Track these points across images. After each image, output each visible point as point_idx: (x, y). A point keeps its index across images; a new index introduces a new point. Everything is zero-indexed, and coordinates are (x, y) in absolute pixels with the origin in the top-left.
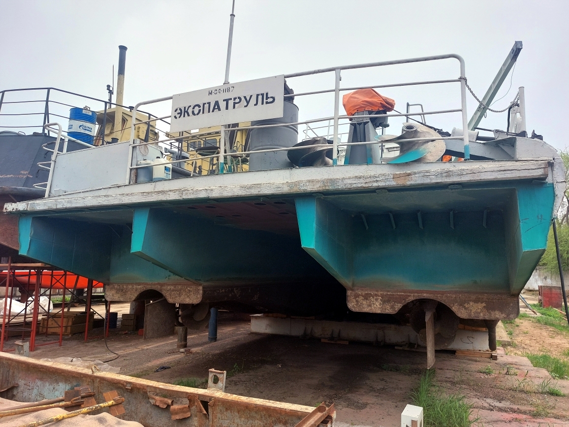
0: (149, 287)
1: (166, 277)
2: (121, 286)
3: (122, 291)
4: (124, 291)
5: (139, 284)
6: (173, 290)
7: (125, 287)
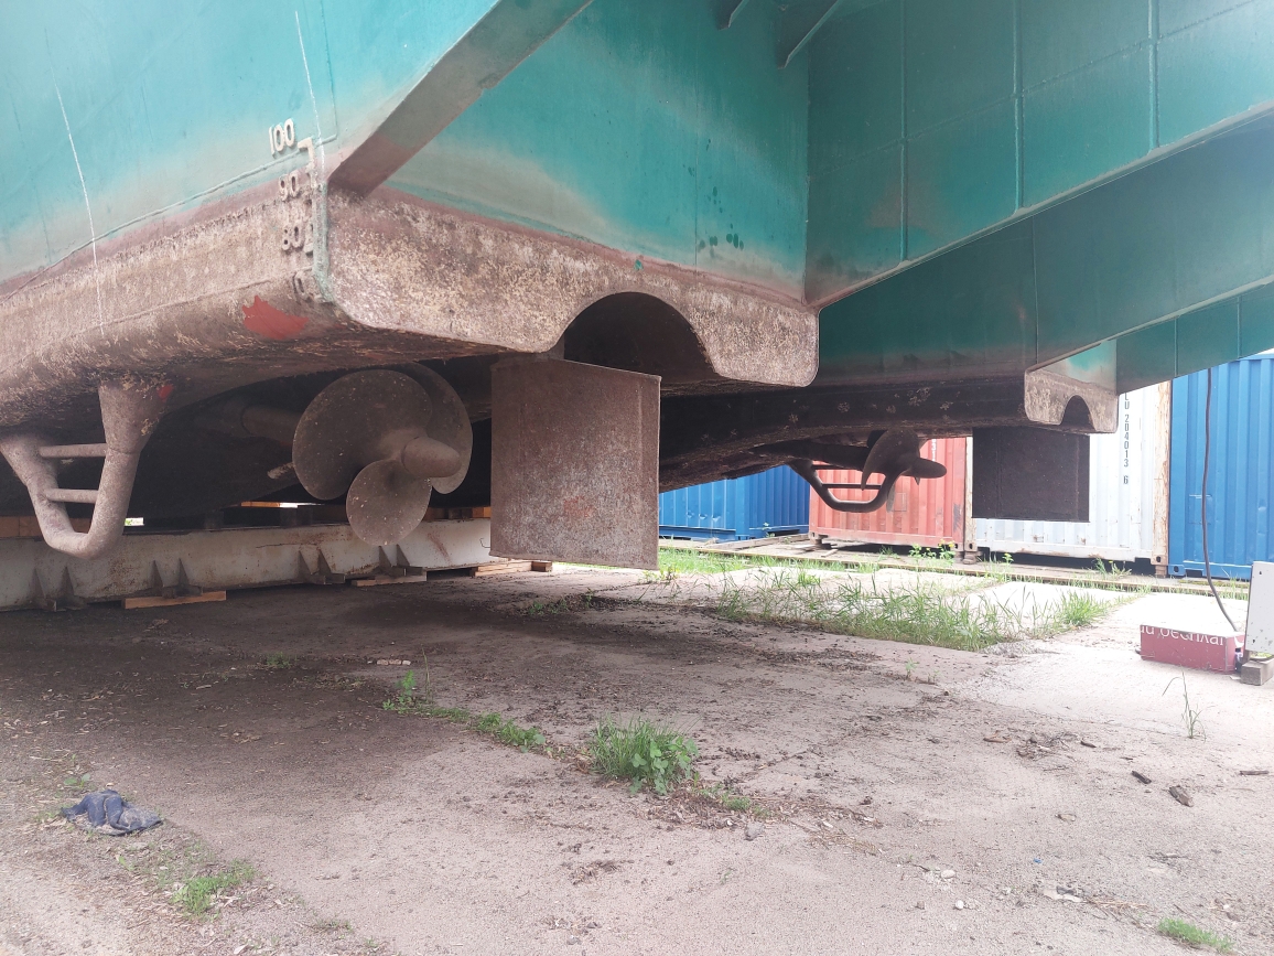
0: (628, 281)
1: (702, 245)
2: (461, 232)
3: (471, 268)
4: (484, 271)
5: (580, 249)
6: (731, 318)
7: (488, 244)
